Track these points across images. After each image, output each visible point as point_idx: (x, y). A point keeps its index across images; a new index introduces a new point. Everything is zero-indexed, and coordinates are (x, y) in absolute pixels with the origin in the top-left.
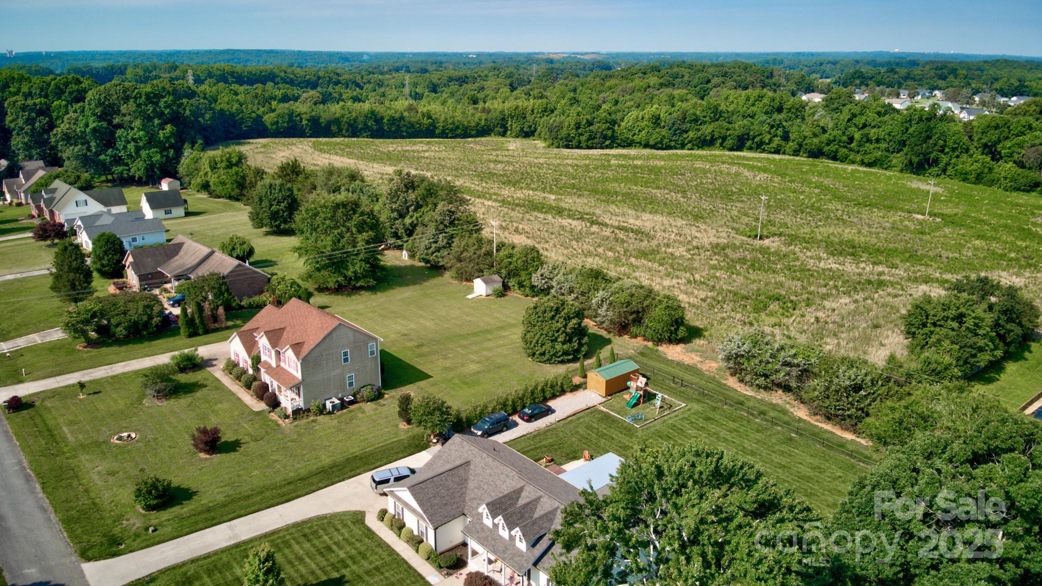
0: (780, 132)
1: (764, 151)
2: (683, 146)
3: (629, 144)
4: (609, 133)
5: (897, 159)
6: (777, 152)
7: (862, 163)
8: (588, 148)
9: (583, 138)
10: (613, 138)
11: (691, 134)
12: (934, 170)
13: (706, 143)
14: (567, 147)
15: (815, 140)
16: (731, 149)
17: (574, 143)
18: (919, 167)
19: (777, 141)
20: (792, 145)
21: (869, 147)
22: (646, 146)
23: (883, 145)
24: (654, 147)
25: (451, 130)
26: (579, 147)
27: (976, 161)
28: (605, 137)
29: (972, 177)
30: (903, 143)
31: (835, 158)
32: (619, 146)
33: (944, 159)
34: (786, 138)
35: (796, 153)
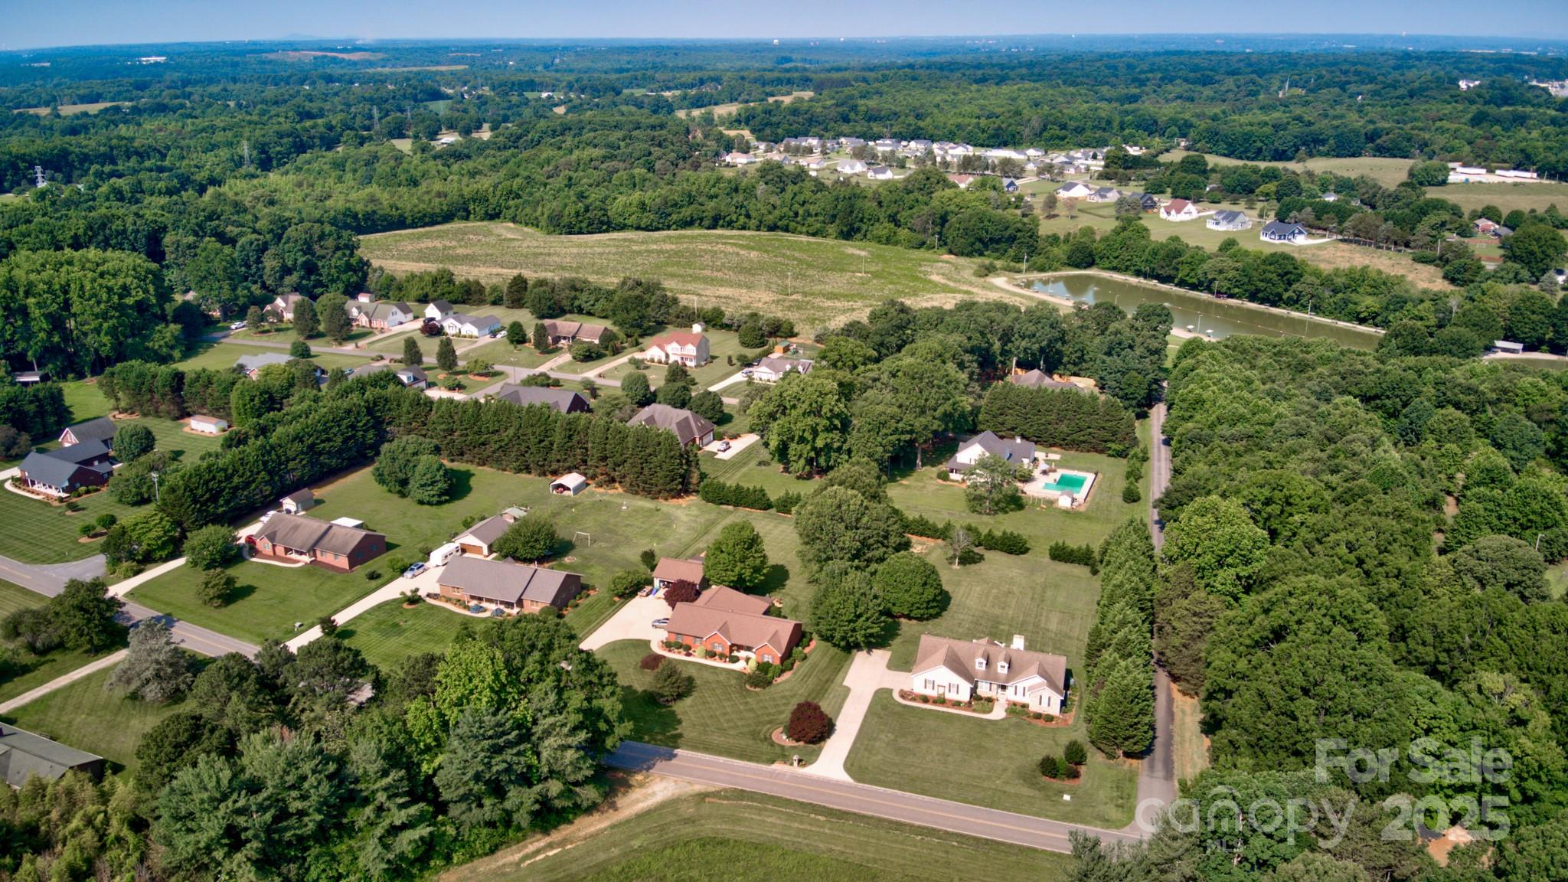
0: (743, 211)
1: (733, 228)
2: (669, 228)
3: (622, 228)
4: (605, 219)
5: (832, 229)
6: (744, 228)
7: (808, 234)
8: (589, 233)
9: (584, 225)
10: (609, 223)
11: (674, 217)
12: (859, 236)
13: (687, 224)
14: (570, 233)
15: (771, 217)
16: (709, 228)
17: (576, 229)
18: (848, 234)
19: (742, 219)
20: (753, 222)
21: (810, 220)
22: (638, 228)
23: (821, 218)
24: (646, 229)
25: (421, 219)
26: (580, 233)
27: (884, 228)
28: (602, 223)
29: (884, 240)
30: (834, 216)
31: (786, 230)
32: (615, 229)
33: (864, 227)
34: (748, 216)
35: (758, 229)
